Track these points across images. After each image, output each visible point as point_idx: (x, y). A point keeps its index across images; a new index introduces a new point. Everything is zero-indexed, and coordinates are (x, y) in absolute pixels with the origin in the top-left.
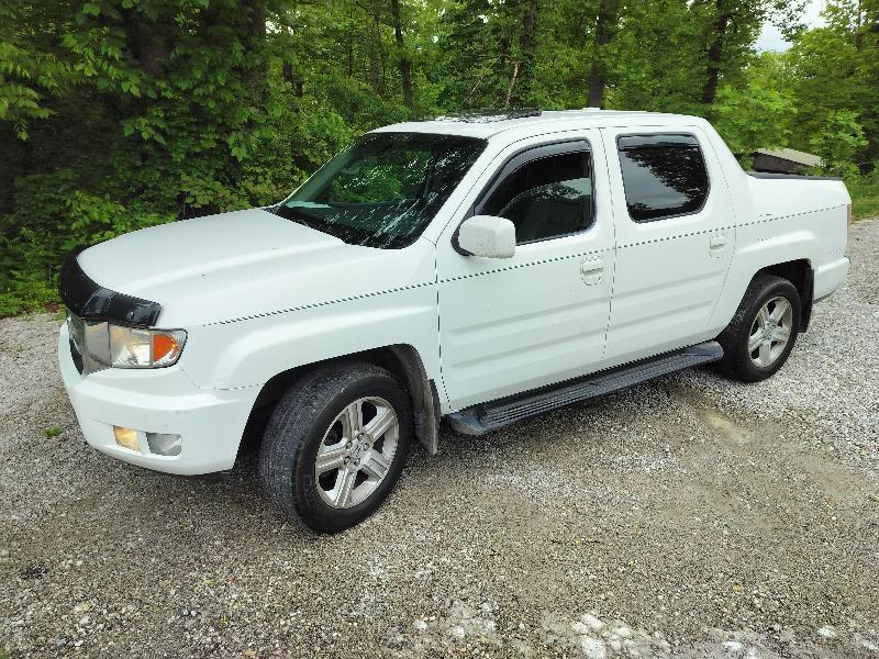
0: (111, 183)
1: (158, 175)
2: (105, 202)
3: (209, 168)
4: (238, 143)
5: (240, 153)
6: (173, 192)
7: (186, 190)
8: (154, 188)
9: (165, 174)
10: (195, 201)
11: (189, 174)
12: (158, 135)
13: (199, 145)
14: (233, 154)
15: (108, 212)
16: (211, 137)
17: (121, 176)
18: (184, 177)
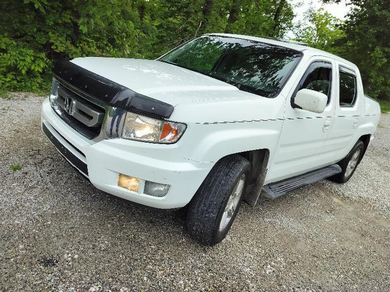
0: (6, 28)
1: (35, 30)
2: (4, 37)
3: (63, 32)
4: (83, 24)
5: (84, 29)
6: (43, 41)
7: (51, 41)
8: (32, 36)
9: (39, 30)
10: (57, 48)
11: (53, 33)
12: (42, 8)
13: (61, 19)
14: (80, 28)
15: (5, 43)
16: (68, 16)
17: (14, 25)
18: (50, 34)
